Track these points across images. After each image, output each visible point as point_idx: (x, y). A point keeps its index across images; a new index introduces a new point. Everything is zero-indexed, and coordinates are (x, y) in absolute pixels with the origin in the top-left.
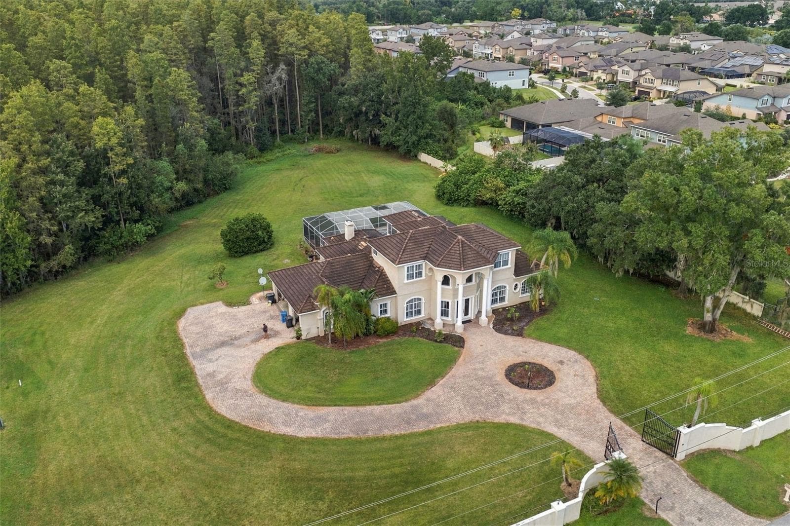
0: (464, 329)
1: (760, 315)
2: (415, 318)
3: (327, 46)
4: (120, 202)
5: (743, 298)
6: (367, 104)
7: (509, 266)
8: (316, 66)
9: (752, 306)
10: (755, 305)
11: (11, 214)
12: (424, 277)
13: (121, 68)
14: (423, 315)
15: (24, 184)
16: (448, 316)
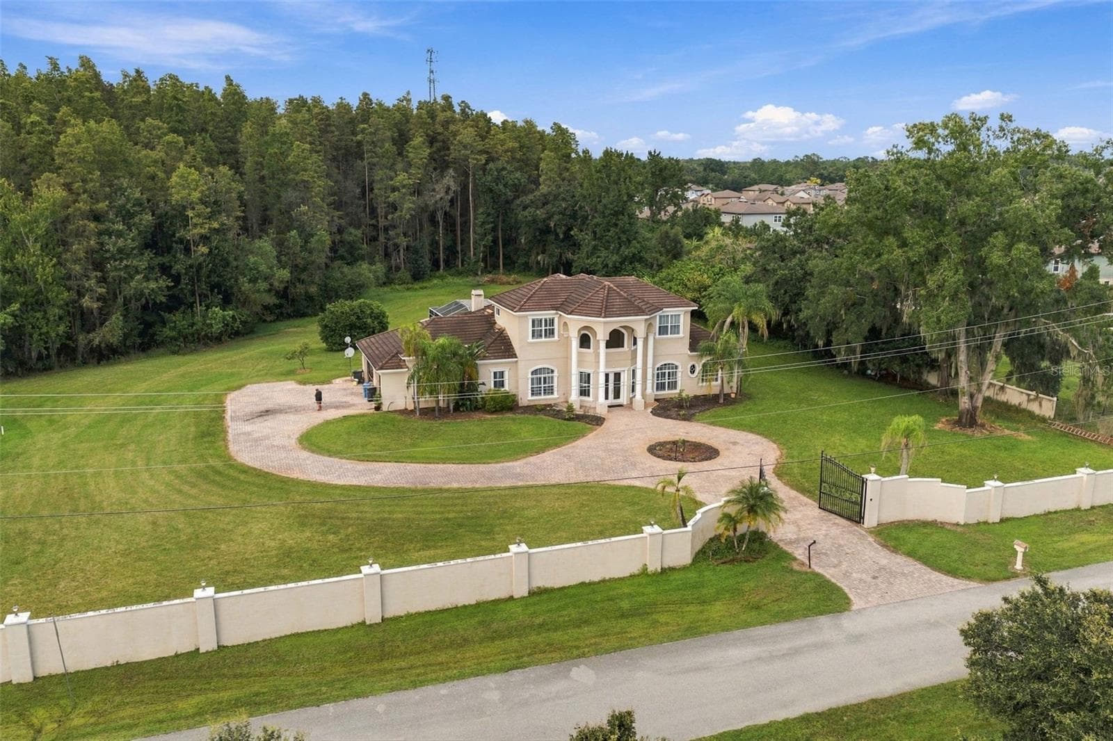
0: (608, 412)
1: (1052, 417)
2: (543, 399)
3: (512, 150)
4: (198, 281)
5: (1029, 395)
6: (556, 217)
7: (681, 335)
8: (496, 173)
9: (1041, 405)
10: (1044, 403)
11: (46, 259)
12: (556, 337)
13: (232, 140)
14: (556, 395)
15: (70, 227)
16: (589, 395)
